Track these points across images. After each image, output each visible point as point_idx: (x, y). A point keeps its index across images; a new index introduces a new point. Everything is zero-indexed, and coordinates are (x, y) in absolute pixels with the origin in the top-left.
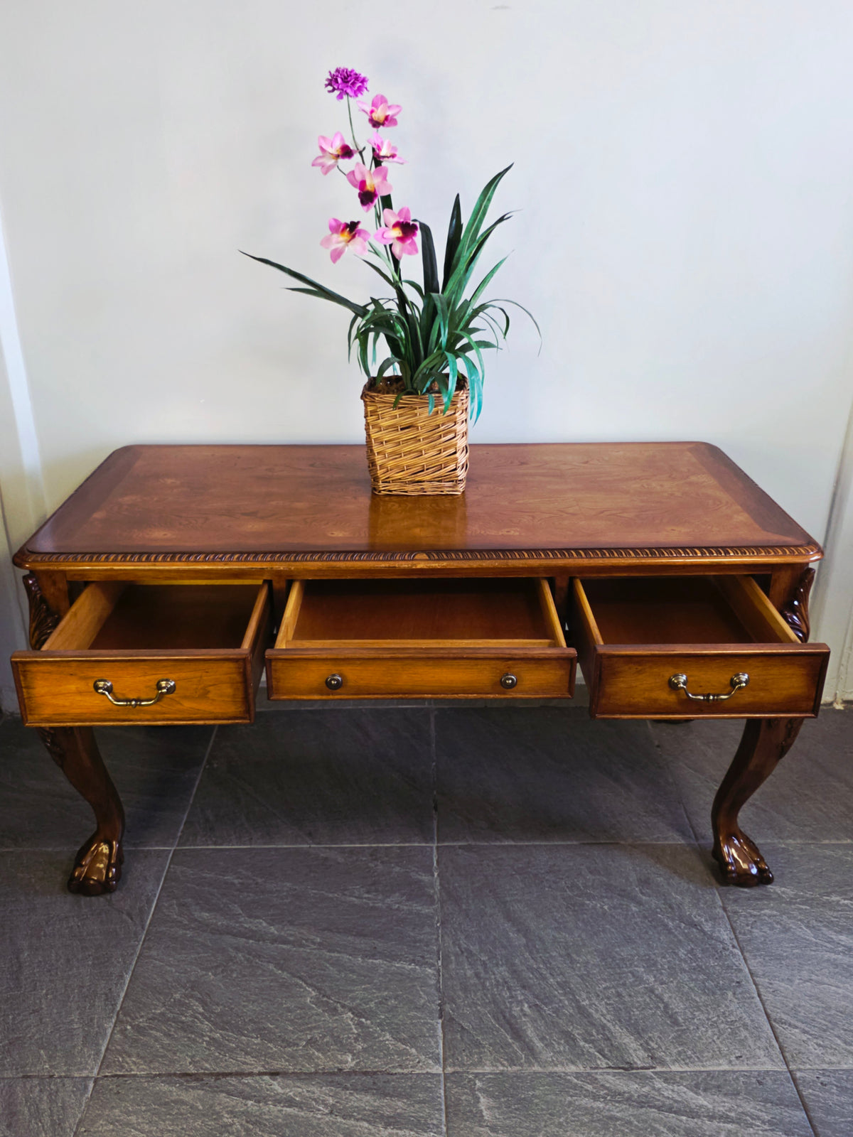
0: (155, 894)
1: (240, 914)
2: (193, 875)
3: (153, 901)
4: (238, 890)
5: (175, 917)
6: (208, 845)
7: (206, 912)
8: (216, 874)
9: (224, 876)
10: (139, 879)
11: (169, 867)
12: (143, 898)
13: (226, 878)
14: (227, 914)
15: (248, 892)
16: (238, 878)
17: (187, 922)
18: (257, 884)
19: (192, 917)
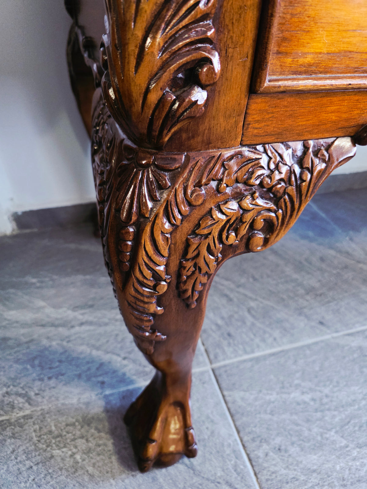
0: (236, 440)
1: (347, 446)
2: (256, 399)
3: (240, 451)
4: (316, 411)
5: (284, 471)
6: (241, 356)
7: (310, 454)
8: (278, 394)
9: (289, 393)
10: (203, 422)
11: (224, 396)
12: (228, 451)
13: (292, 395)
14: (335, 450)
15: (329, 410)
16: (303, 393)
17: (302, 478)
18: (327, 396)
19: (301, 466)
